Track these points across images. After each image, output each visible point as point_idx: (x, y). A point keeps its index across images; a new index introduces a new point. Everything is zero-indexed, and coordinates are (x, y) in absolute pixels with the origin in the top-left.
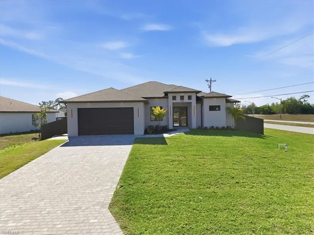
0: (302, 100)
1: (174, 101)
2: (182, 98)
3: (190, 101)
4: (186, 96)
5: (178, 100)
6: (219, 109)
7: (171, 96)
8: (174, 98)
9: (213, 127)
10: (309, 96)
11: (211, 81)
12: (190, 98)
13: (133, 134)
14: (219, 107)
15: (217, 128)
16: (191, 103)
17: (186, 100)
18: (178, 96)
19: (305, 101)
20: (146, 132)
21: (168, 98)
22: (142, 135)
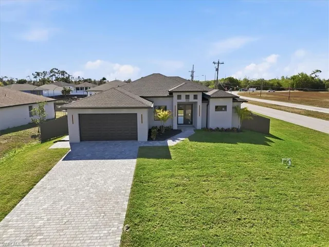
0: (313, 76)
1: (179, 101)
2: (187, 97)
3: (195, 100)
4: (192, 96)
5: (183, 100)
6: (226, 110)
7: (175, 95)
8: (179, 97)
10: (320, 71)
11: (218, 63)
12: (195, 97)
13: (137, 139)
14: (225, 107)
15: (223, 130)
16: (197, 102)
17: (192, 99)
18: (183, 95)
19: (316, 76)
20: (150, 139)
21: (173, 97)
22: (145, 143)
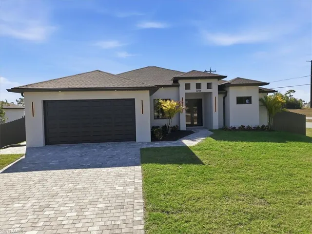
0: (288, 95)
1: (188, 91)
2: (198, 86)
3: (209, 91)
4: (204, 83)
5: (193, 89)
6: (250, 102)
7: (182, 83)
8: (188, 86)
9: (243, 126)
10: (294, 91)
12: (209, 86)
14: (249, 98)
15: (249, 129)
16: (211, 93)
17: (204, 89)
18: (193, 84)
19: (291, 96)
21: (178, 86)
22: (148, 143)
